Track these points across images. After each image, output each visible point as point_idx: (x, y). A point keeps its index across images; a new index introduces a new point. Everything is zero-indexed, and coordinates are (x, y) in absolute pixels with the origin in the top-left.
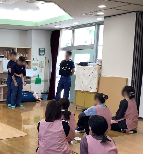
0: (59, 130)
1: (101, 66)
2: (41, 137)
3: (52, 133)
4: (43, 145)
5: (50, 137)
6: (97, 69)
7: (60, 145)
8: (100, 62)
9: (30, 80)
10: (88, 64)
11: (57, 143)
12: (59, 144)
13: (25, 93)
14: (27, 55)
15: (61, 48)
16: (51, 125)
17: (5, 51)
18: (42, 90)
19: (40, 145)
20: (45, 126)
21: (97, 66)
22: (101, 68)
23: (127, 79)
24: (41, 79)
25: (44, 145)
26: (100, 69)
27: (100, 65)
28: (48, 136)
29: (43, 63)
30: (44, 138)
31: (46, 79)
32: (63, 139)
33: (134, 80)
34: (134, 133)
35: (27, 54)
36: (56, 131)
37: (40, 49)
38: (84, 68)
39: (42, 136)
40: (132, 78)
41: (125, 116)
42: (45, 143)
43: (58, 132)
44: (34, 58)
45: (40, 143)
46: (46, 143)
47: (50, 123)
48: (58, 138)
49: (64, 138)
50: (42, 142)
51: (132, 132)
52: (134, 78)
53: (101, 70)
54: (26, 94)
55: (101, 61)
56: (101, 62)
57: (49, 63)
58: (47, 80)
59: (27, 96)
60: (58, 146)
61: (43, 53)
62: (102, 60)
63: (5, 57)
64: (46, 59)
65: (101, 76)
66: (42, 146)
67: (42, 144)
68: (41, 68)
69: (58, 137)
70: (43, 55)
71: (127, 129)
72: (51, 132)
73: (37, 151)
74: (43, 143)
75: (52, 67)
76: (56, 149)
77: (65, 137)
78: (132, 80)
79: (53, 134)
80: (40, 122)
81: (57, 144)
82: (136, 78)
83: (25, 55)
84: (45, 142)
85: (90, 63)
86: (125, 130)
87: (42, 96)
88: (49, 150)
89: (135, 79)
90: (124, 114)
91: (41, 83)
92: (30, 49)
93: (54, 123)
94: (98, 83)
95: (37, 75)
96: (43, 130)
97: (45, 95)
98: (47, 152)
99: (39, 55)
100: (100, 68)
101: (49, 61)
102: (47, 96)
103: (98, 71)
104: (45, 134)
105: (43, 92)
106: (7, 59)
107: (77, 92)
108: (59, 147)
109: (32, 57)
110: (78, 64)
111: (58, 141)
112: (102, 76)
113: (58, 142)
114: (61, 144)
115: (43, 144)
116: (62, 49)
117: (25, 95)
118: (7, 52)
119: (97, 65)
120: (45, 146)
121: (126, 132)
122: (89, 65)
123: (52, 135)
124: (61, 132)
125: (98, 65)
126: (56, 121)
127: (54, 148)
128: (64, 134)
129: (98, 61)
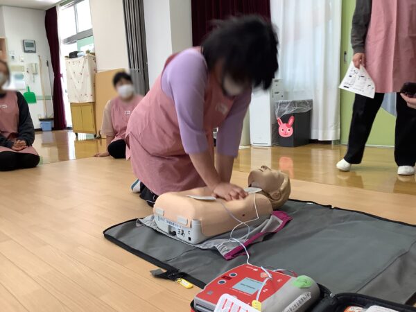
6: (87, 60)
10: (78, 54)
18: (40, 115)
24: (34, 95)
26: (94, 61)
27: (92, 54)
31: (46, 95)
37: (25, 42)
38: (73, 62)
44: (13, 57)
52: (134, 68)
57: (47, 66)
64: (40, 59)
65: (96, 72)
68: (32, 76)
82: (139, 67)
89: (137, 70)
91: (36, 102)
94: (94, 86)
95: (24, 88)
97: (45, 122)
99: (25, 51)
100: (93, 58)
101: (47, 63)
103: (90, 64)
109: (10, 55)
119: (86, 53)
122: (79, 57)
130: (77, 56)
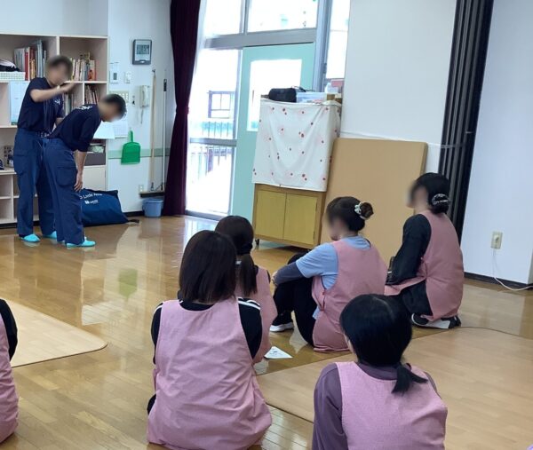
0: (229, 338)
1: (340, 101)
2: (165, 362)
3: (206, 348)
4: (170, 390)
5: (198, 364)
6: (327, 114)
7: (232, 390)
8: (337, 88)
9: (104, 151)
10: (299, 95)
11: (221, 382)
12: (228, 386)
13: (87, 196)
14: (92, 63)
15: (207, 41)
16: (201, 319)
17: (19, 50)
18: (143, 186)
19: (161, 390)
20: (181, 323)
21: (327, 103)
22: (340, 110)
23: (426, 147)
24: (139, 147)
25: (177, 388)
26: (338, 114)
27: (336, 100)
28: (191, 358)
29: (146, 90)
30: (175, 367)
31: (156, 147)
32: (241, 368)
33: (448, 150)
34: (451, 327)
35: (92, 58)
36: (220, 341)
37: (137, 43)
38: (284, 110)
39: (168, 358)
40: (443, 143)
41: (424, 271)
42: (180, 384)
43: (224, 344)
44: (115, 75)
45: (161, 381)
46: (184, 383)
47: (197, 313)
48: (226, 365)
49: (245, 364)
50: (170, 379)
51: (446, 324)
52: (449, 143)
53: (340, 115)
54: (90, 199)
55: (340, 85)
56: (342, 88)
57: (165, 90)
58: (159, 149)
59: (96, 204)
60: (227, 391)
61: (146, 57)
62: (343, 82)
63: (18, 70)
64: (155, 77)
65: (338, 136)
66: (170, 395)
67: (168, 386)
68: (140, 111)
69: (225, 363)
70: (147, 63)
71: (430, 313)
72: (202, 345)
73: (149, 409)
74: (173, 382)
75: (175, 106)
76: (218, 403)
77: (247, 359)
78: (442, 150)
79: (208, 352)
80: (160, 309)
81: (221, 384)
82: (455, 142)
83: (87, 63)
84: (178, 380)
85: (305, 91)
86: (425, 319)
87: (145, 205)
88: (195, 406)
89: (451, 146)
90: (419, 262)
91: (139, 161)
92: (102, 42)
93: (212, 315)
94: (331, 161)
95: (126, 134)
96: (172, 337)
97: (153, 201)
98: (185, 412)
99: (134, 62)
100: (337, 109)
101: (165, 84)
102: (158, 205)
103: (332, 120)
104: (179, 351)
105: (146, 190)
106: (26, 76)
107: (260, 193)
108: (229, 396)
109: (111, 70)
110: (265, 96)
111: (224, 376)
112: (343, 136)
113: (225, 378)
114: (234, 385)
115: (174, 387)
116: (209, 44)
117: (87, 202)
118: (26, 53)
119: (328, 99)
120: (181, 394)
121: (427, 325)
122: (301, 100)
123: (204, 354)
124: (237, 346)
125: (331, 97)
126: (217, 305)
127: (211, 400)
128: (244, 350)
129: (329, 84)
130: (294, 100)
